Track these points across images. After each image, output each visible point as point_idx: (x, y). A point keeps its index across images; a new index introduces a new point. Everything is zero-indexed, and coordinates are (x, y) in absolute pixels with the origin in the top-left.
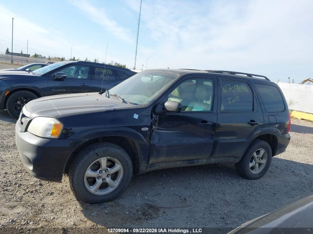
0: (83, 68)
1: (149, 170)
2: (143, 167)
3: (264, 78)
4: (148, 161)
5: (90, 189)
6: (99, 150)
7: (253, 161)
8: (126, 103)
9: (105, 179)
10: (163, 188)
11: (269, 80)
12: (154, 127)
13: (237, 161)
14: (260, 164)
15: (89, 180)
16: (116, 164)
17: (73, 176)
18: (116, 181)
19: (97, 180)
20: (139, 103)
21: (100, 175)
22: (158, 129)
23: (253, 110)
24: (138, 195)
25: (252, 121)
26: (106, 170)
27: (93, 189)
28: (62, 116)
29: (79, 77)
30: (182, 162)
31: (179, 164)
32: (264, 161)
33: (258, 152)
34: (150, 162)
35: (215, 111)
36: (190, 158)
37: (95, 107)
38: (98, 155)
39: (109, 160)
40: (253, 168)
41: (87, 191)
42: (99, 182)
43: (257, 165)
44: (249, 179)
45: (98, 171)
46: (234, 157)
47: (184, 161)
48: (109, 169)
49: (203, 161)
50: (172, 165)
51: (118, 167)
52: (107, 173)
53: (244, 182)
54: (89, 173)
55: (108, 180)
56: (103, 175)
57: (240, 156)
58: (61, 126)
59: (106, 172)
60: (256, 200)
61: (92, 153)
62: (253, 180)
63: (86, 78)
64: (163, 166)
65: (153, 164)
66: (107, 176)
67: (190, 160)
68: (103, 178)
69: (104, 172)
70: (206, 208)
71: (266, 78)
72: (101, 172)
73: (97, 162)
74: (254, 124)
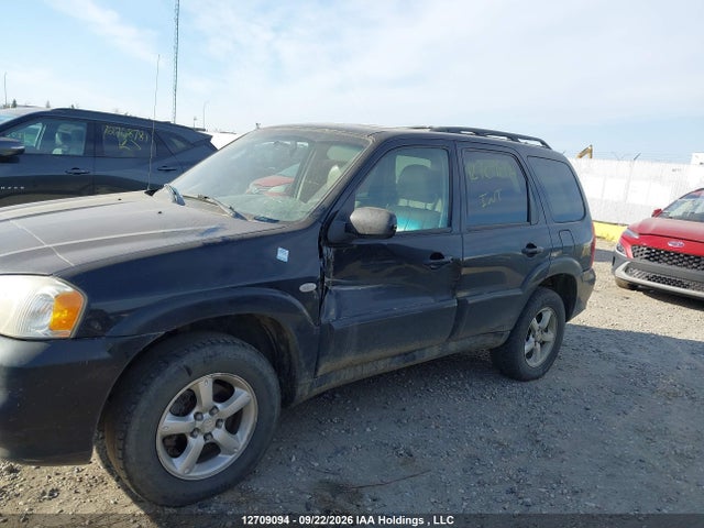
0: (65, 128)
1: (316, 391)
2: (305, 387)
3: (539, 144)
4: (316, 370)
5: (170, 466)
6: (192, 359)
7: (531, 338)
8: (242, 218)
9: (210, 433)
10: (347, 431)
11: (549, 147)
12: (326, 280)
13: (502, 341)
14: (543, 344)
15: (168, 442)
16: (237, 389)
17: (124, 440)
18: (238, 434)
19: (190, 439)
20: (283, 218)
21: (198, 424)
22: (335, 284)
23: (529, 220)
24: (294, 458)
25: (531, 246)
26: (212, 411)
27: (179, 466)
28: (78, 270)
29: (58, 151)
30: (388, 360)
31: (382, 367)
32: (550, 336)
33: (540, 318)
34: (321, 372)
35: (455, 228)
36: (404, 349)
37: (165, 235)
38: (189, 371)
39: (217, 382)
40: (530, 355)
41: (167, 474)
42: (196, 444)
43: (538, 345)
44: (525, 380)
45: (192, 415)
46: (495, 334)
47: (393, 357)
48: (219, 405)
49: (433, 352)
50: (368, 371)
51: (243, 396)
52: (216, 417)
53: (515, 388)
54: (170, 424)
55: (219, 435)
56: (205, 424)
57: (507, 329)
58: (81, 300)
59: (211, 413)
60: (559, 432)
61: (173, 369)
62: (532, 382)
63: (81, 153)
64: (349, 376)
65: (326, 376)
66: (217, 425)
67: (406, 354)
68: (207, 431)
69: (206, 415)
70: (465, 471)
71: (543, 143)
72: (199, 417)
73: (189, 390)
74: (533, 254)
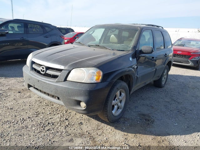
6: (118, 86)
19: (115, 106)
20: (125, 50)
23: (164, 47)
25: (166, 54)
30: (142, 85)
36: (145, 82)
38: (118, 89)
39: (120, 92)
41: (113, 115)
45: (116, 100)
48: (120, 97)
51: (123, 95)
56: (118, 102)
63: (23, 33)
74: (166, 56)
